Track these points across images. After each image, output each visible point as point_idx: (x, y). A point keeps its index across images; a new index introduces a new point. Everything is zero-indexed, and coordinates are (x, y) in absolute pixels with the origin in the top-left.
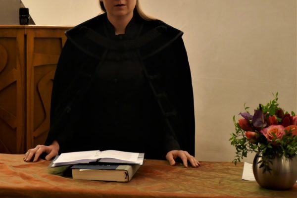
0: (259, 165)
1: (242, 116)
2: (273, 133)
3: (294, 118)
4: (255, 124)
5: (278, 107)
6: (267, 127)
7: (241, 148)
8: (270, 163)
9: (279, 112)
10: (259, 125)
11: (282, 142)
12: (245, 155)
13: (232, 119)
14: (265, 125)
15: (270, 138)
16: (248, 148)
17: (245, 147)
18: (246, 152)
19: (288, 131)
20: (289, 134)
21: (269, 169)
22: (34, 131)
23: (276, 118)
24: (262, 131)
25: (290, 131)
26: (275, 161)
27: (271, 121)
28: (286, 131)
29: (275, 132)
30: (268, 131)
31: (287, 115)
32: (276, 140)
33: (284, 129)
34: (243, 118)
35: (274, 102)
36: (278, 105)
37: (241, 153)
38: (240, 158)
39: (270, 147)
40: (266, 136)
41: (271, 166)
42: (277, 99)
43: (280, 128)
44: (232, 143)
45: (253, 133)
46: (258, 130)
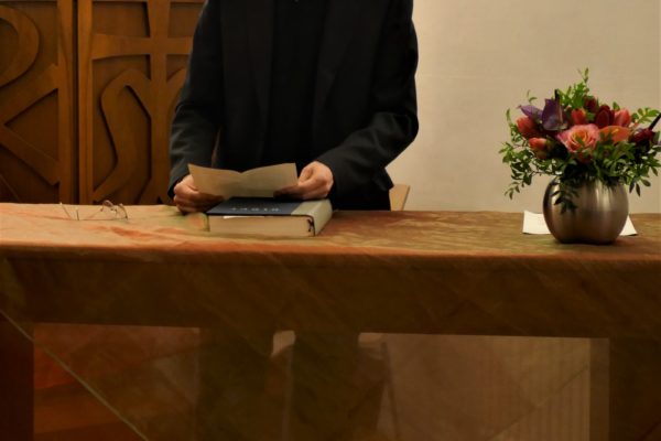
0: (554, 199)
1: (523, 111)
2: (579, 138)
3: (616, 114)
4: (547, 126)
5: (589, 94)
6: (568, 128)
7: (520, 170)
8: (573, 195)
9: (591, 104)
10: (553, 126)
11: (595, 154)
12: (528, 180)
13: (505, 116)
14: (564, 127)
15: (573, 147)
16: (533, 167)
17: (527, 167)
18: (531, 176)
19: (606, 135)
20: (607, 140)
21: (572, 207)
22: (95, 189)
23: (584, 112)
24: (558, 136)
25: (610, 135)
26: (584, 192)
27: (576, 120)
28: (602, 135)
29: (582, 137)
30: (569, 136)
31: (606, 108)
32: (584, 151)
33: (599, 131)
34: (524, 116)
35: (581, 86)
36: (587, 90)
37: (522, 177)
38: (520, 187)
39: (573, 162)
40: (566, 144)
41: (575, 200)
42: (586, 80)
43: (591, 131)
44: (505, 160)
45: (543, 140)
46: (552, 134)
